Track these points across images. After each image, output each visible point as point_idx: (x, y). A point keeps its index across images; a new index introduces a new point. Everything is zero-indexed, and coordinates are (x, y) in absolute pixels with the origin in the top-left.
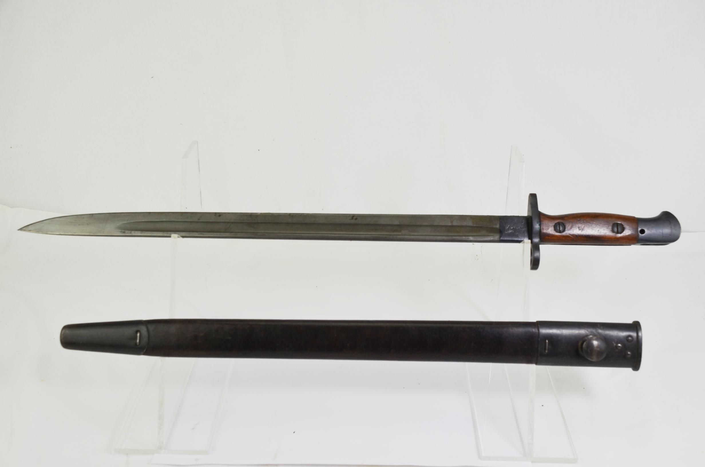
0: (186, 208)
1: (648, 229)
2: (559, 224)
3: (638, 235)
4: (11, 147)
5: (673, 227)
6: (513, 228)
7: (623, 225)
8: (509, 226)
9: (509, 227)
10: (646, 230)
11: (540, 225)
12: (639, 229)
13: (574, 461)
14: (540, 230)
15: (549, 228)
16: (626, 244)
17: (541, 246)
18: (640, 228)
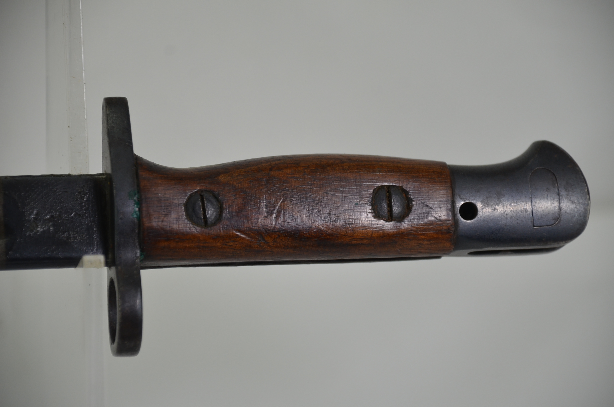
1: (486, 204)
2: (201, 195)
3: (456, 222)
5: (563, 193)
6: (52, 217)
7: (406, 193)
8: (35, 212)
9: (37, 214)
10: (479, 205)
11: (139, 203)
12: (460, 203)
14: (140, 218)
15: (170, 212)
16: (420, 252)
17: (145, 274)
18: (463, 199)
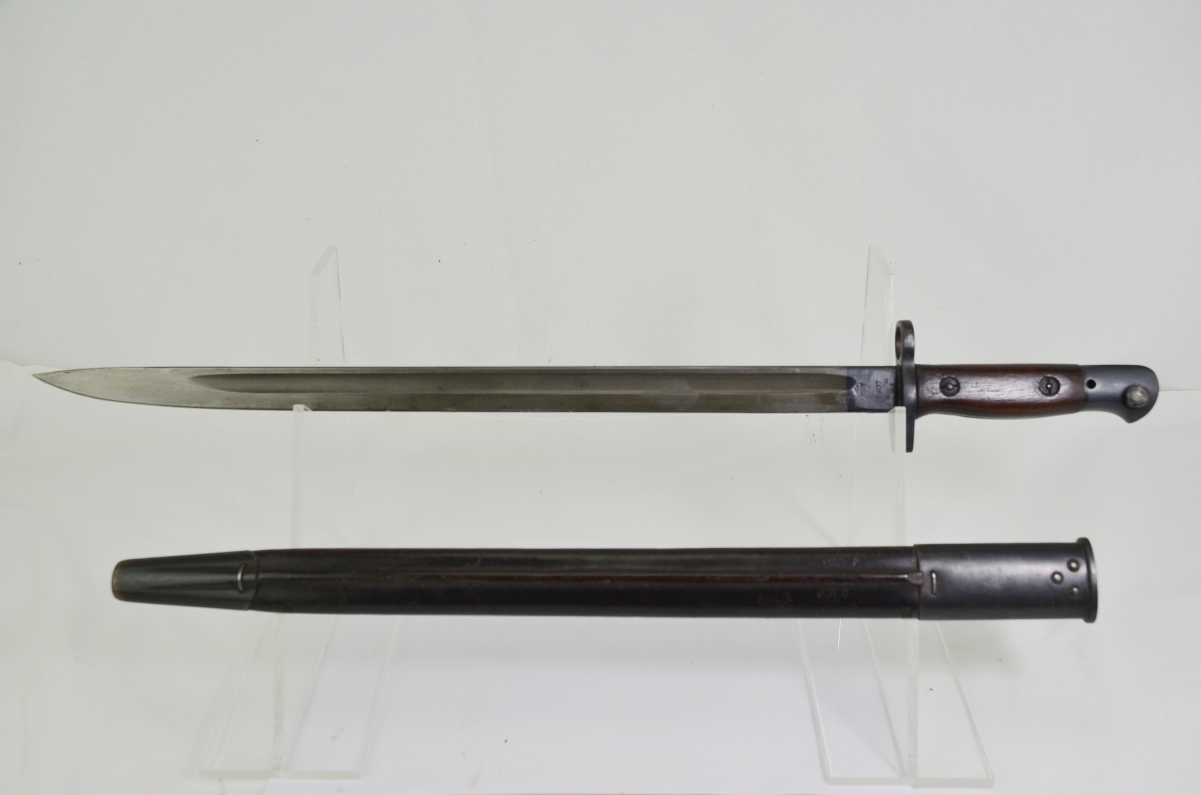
0: (318, 360)
4: (20, 263)
13: (987, 783)
